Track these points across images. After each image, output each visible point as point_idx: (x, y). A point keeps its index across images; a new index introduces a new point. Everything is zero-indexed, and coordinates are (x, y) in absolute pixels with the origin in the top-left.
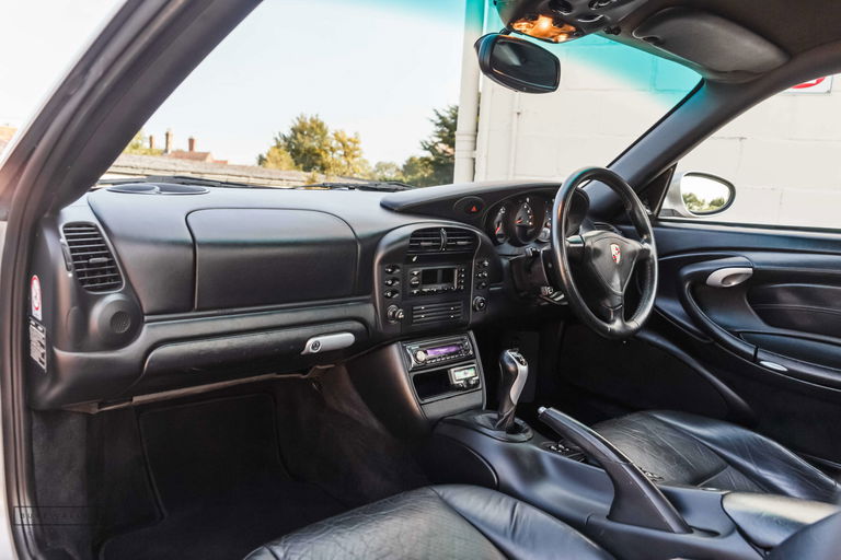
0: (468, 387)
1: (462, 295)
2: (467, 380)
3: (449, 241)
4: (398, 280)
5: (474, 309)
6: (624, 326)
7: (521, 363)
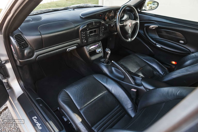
0: (99, 53)
1: (98, 35)
2: (99, 51)
3: (95, 24)
4: (84, 34)
5: (101, 37)
6: (131, 40)
7: (109, 51)
